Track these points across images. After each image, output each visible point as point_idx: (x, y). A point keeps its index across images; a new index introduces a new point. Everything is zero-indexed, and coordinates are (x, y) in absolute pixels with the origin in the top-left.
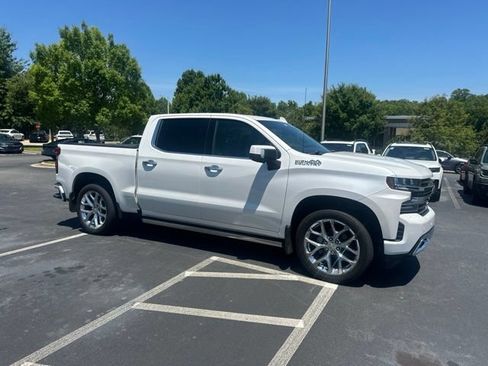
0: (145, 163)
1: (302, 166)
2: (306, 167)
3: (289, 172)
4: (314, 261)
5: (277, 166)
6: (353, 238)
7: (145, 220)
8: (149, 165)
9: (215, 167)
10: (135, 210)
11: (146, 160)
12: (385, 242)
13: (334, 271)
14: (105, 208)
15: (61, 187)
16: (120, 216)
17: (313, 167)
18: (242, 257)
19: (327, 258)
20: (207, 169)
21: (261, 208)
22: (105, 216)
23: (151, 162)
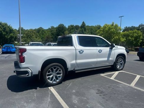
0: (79, 52)
3: (114, 49)
8: (81, 52)
11: (80, 50)
15: (29, 70)
20: (99, 51)
21: (110, 59)
23: (81, 50)
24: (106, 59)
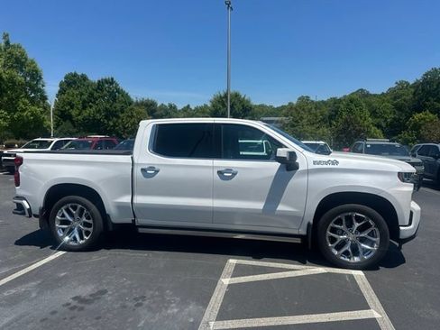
0: (144, 170)
1: (320, 166)
2: (325, 166)
3: (308, 172)
4: (336, 253)
5: (296, 167)
6: (373, 228)
7: (141, 230)
8: (149, 172)
9: (229, 170)
10: (129, 220)
11: (145, 167)
12: (401, 228)
13: (356, 259)
14: (91, 221)
15: (25, 202)
16: (111, 229)
17: (331, 166)
18: (257, 256)
19: (347, 248)
20: (220, 173)
21: (281, 208)
22: (91, 229)
23: (152, 168)
24: (260, 206)
